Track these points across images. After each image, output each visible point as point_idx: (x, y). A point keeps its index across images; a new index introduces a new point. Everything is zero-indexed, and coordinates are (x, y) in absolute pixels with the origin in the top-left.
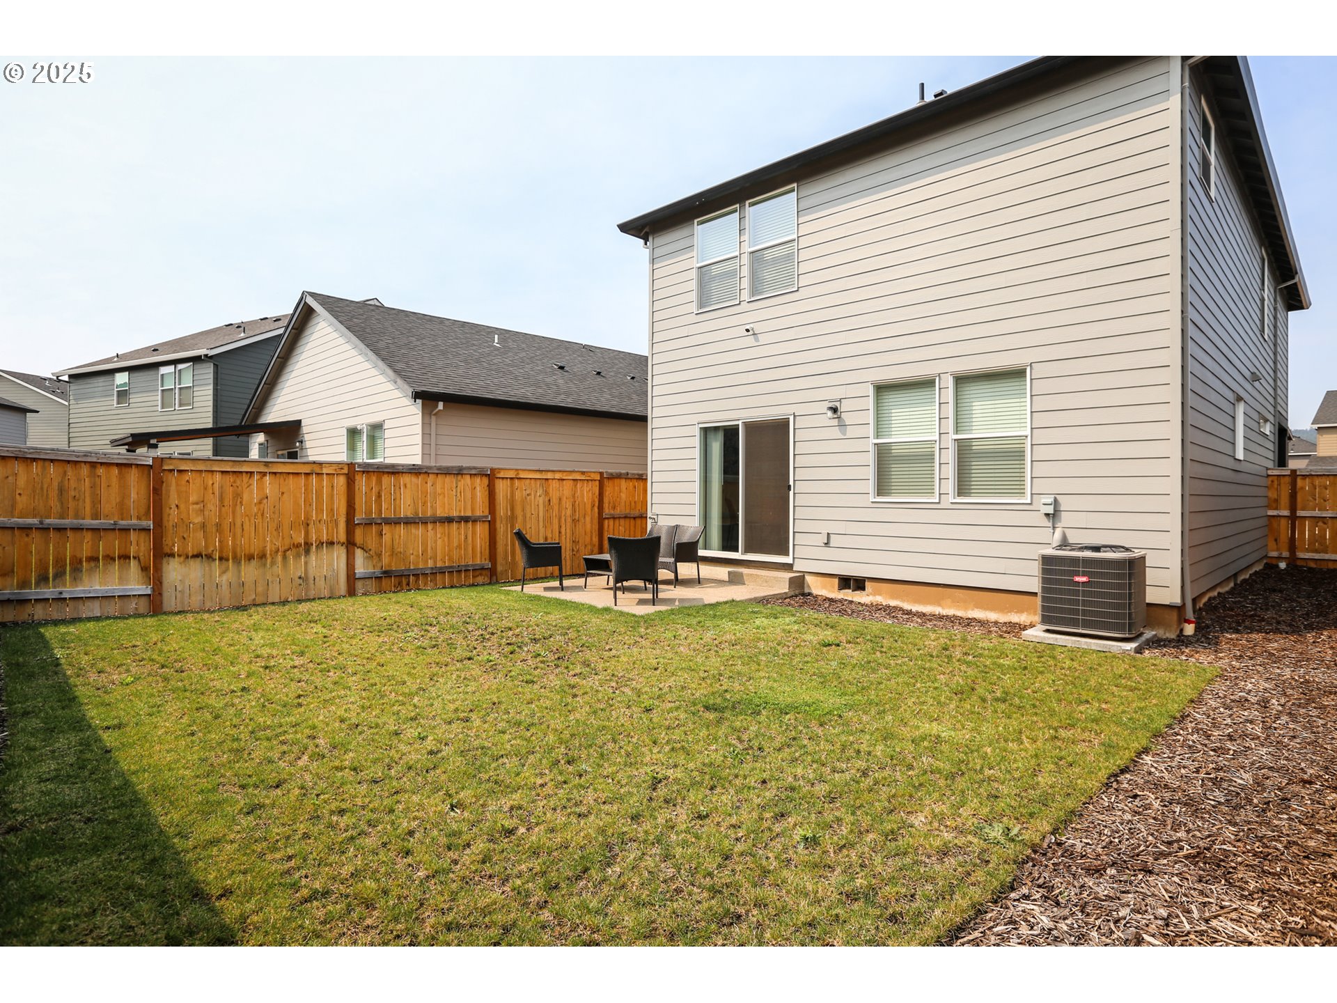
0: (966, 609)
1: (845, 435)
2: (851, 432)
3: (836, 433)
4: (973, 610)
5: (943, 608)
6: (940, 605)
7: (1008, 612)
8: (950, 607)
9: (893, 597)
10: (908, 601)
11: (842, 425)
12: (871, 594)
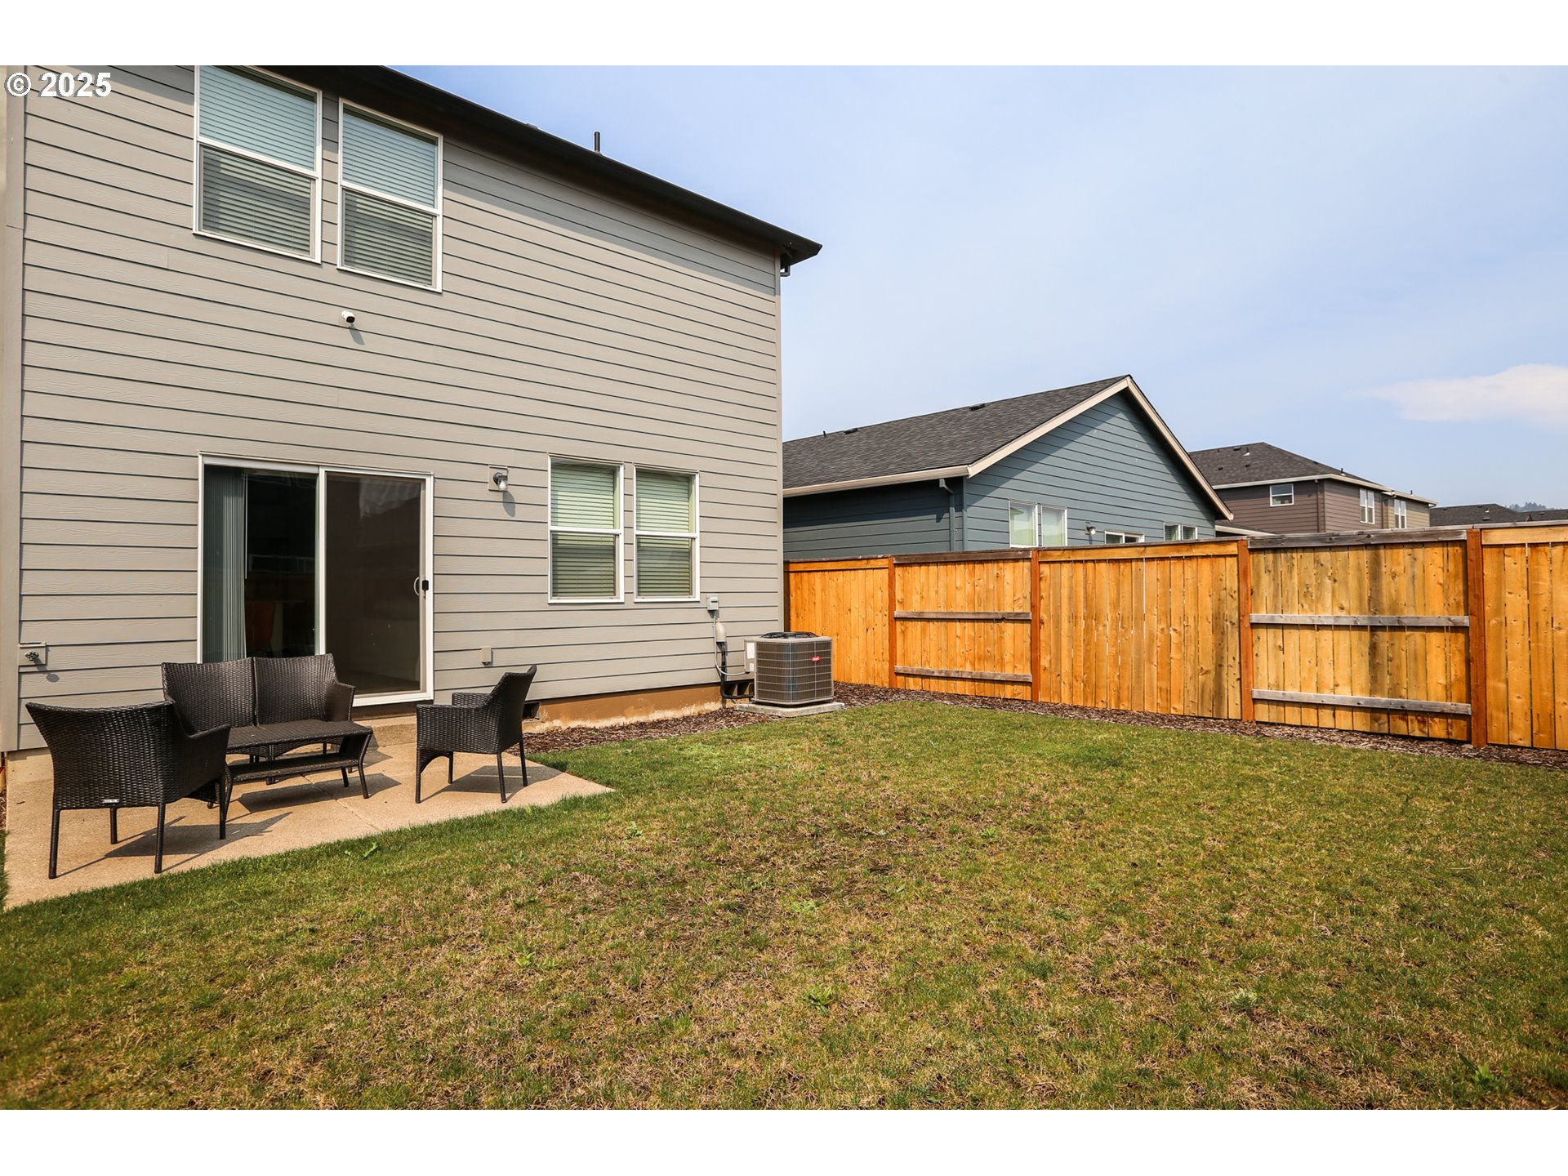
0: (647, 713)
1: (513, 515)
2: (521, 512)
3: (500, 511)
4: (653, 712)
5: (627, 718)
6: (623, 715)
7: (683, 707)
8: (633, 715)
9: (574, 718)
10: (591, 719)
11: (508, 502)
12: (547, 719)
